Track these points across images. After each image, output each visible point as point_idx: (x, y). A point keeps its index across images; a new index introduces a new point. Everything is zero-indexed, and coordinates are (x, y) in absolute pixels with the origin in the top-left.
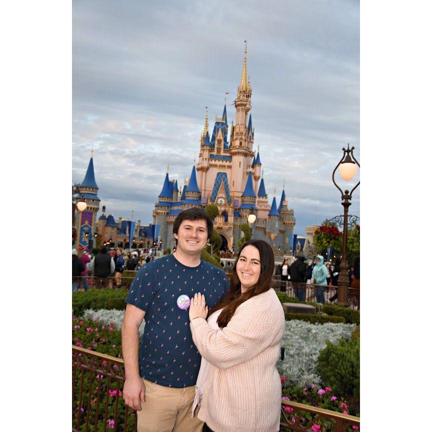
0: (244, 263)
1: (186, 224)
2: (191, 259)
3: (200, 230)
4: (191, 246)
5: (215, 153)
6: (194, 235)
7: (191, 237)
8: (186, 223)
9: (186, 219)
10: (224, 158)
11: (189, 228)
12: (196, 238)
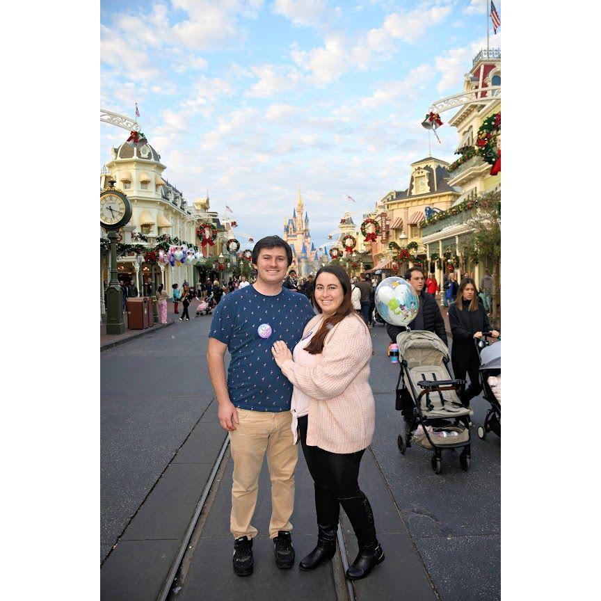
0: (322, 290)
1: (264, 254)
2: (273, 288)
3: (279, 258)
4: (271, 276)
5: (289, 234)
6: (274, 264)
7: (271, 267)
8: (265, 252)
9: (264, 247)
10: (294, 236)
11: (268, 258)
12: (276, 267)
